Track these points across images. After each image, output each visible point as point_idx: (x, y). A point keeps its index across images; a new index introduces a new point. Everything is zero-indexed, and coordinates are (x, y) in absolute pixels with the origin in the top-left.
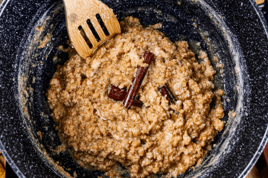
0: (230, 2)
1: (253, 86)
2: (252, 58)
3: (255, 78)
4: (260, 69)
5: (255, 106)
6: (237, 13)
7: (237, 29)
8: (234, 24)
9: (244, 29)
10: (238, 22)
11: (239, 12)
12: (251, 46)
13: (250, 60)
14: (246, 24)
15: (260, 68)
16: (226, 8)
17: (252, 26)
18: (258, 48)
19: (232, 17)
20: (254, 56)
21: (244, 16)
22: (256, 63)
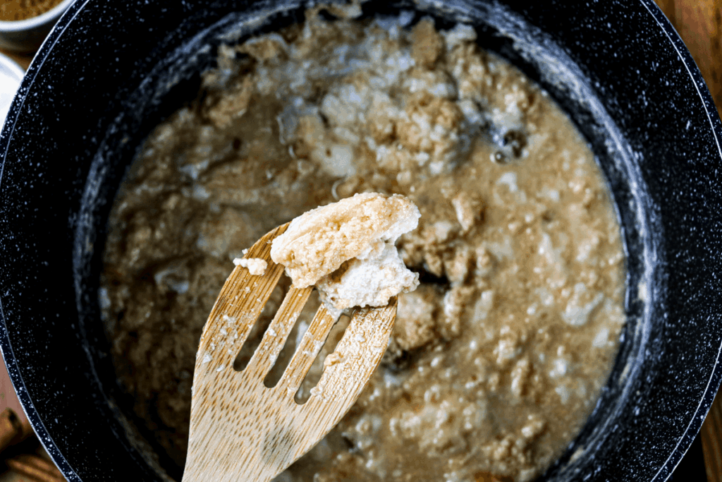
0: (661, 115)
1: (670, 342)
2: (684, 271)
3: (679, 321)
4: (697, 300)
5: (663, 392)
6: (672, 148)
7: (664, 191)
8: (661, 175)
9: (681, 193)
10: (672, 173)
11: (678, 146)
12: (690, 238)
13: (679, 275)
14: (689, 180)
15: (697, 296)
16: (651, 131)
17: (700, 185)
18: (704, 245)
19: (661, 156)
20: (690, 265)
21: (689, 158)
22: (690, 284)
